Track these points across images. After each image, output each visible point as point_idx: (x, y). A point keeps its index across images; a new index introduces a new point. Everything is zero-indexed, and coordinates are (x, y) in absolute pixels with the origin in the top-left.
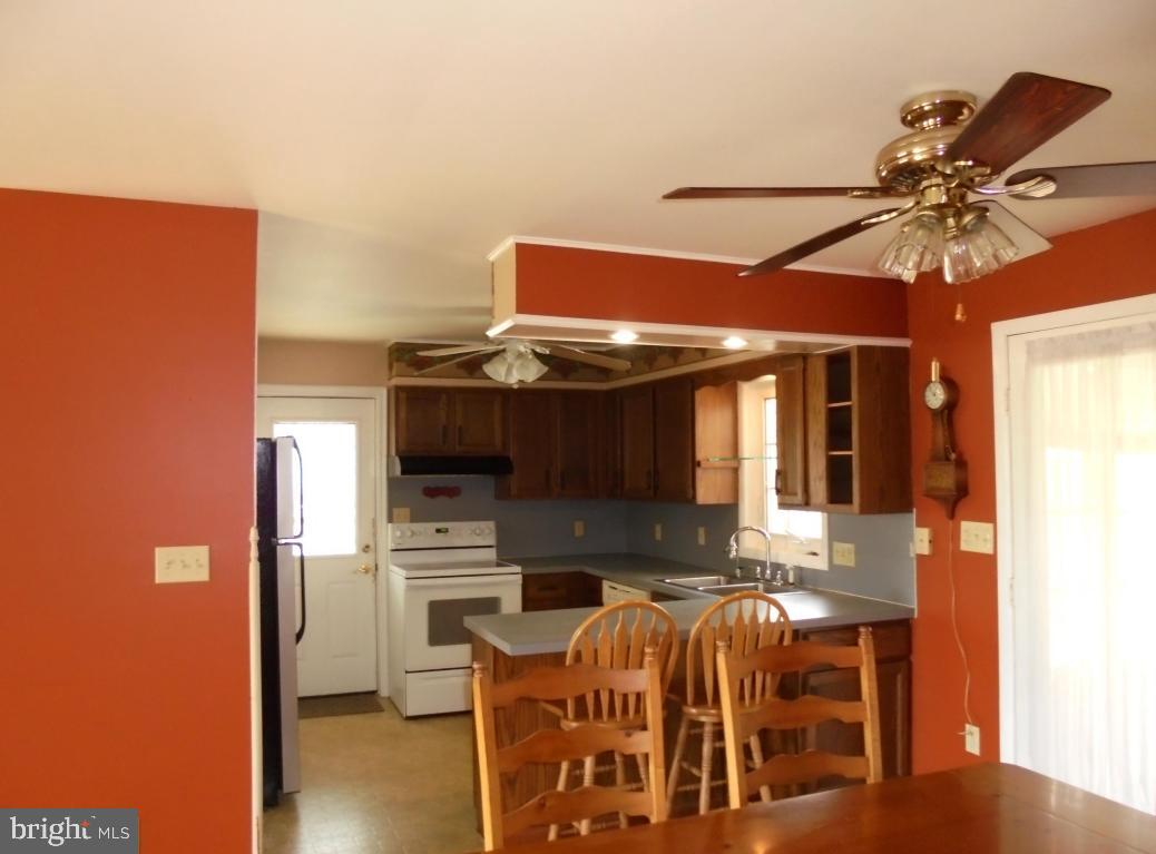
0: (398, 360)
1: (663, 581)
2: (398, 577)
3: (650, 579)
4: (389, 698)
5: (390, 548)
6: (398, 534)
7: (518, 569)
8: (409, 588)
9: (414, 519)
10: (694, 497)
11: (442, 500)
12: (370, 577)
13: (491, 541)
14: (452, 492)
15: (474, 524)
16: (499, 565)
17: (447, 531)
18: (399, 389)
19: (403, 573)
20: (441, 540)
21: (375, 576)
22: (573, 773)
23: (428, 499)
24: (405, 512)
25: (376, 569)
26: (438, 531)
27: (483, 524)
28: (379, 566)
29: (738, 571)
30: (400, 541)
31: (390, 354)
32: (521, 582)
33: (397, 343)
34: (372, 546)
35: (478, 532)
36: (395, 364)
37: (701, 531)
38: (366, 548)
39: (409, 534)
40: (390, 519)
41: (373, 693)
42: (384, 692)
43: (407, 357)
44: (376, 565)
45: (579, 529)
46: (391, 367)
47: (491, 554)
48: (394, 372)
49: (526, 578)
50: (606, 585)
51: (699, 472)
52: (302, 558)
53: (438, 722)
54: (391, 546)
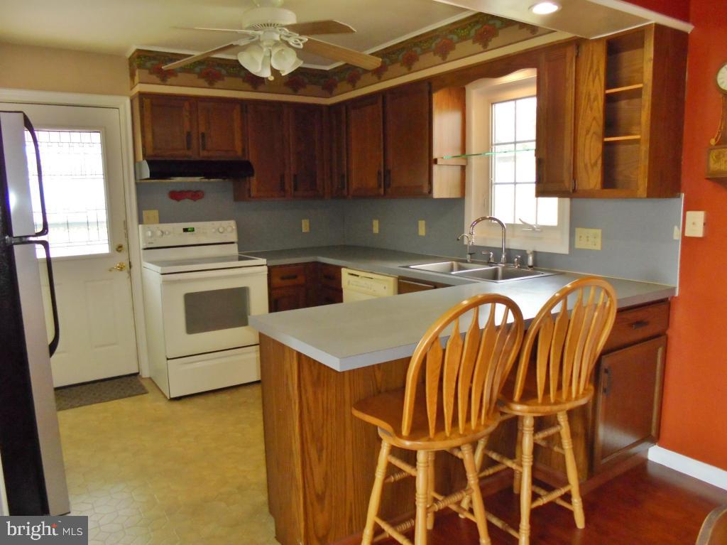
0: (140, 67)
1: (407, 267)
2: (152, 273)
3: (395, 266)
4: (150, 378)
5: (142, 247)
6: (149, 233)
7: (263, 261)
8: (165, 283)
9: (162, 220)
10: (431, 191)
11: (187, 202)
12: (125, 274)
13: (233, 237)
14: (196, 195)
15: (217, 224)
16: (241, 259)
17: (193, 230)
18: (142, 95)
19: (159, 269)
20: (189, 238)
21: (130, 273)
22: (388, 481)
23: (174, 202)
24: (154, 214)
25: (130, 267)
26: (186, 230)
27: (225, 223)
28: (133, 264)
29: (469, 256)
30: (150, 240)
31: (131, 64)
32: (266, 273)
33: (138, 51)
34: (125, 246)
35: (221, 230)
36: (137, 72)
37: (422, 224)
38: (119, 248)
39: (159, 233)
40: (140, 221)
41: (136, 374)
42: (145, 374)
43: (148, 64)
44: (130, 263)
45: (305, 226)
46: (132, 76)
47: (234, 250)
48: (137, 79)
49: (270, 269)
50: (344, 272)
51: (435, 168)
52: (49, 260)
53: (200, 400)
54: (143, 245)
